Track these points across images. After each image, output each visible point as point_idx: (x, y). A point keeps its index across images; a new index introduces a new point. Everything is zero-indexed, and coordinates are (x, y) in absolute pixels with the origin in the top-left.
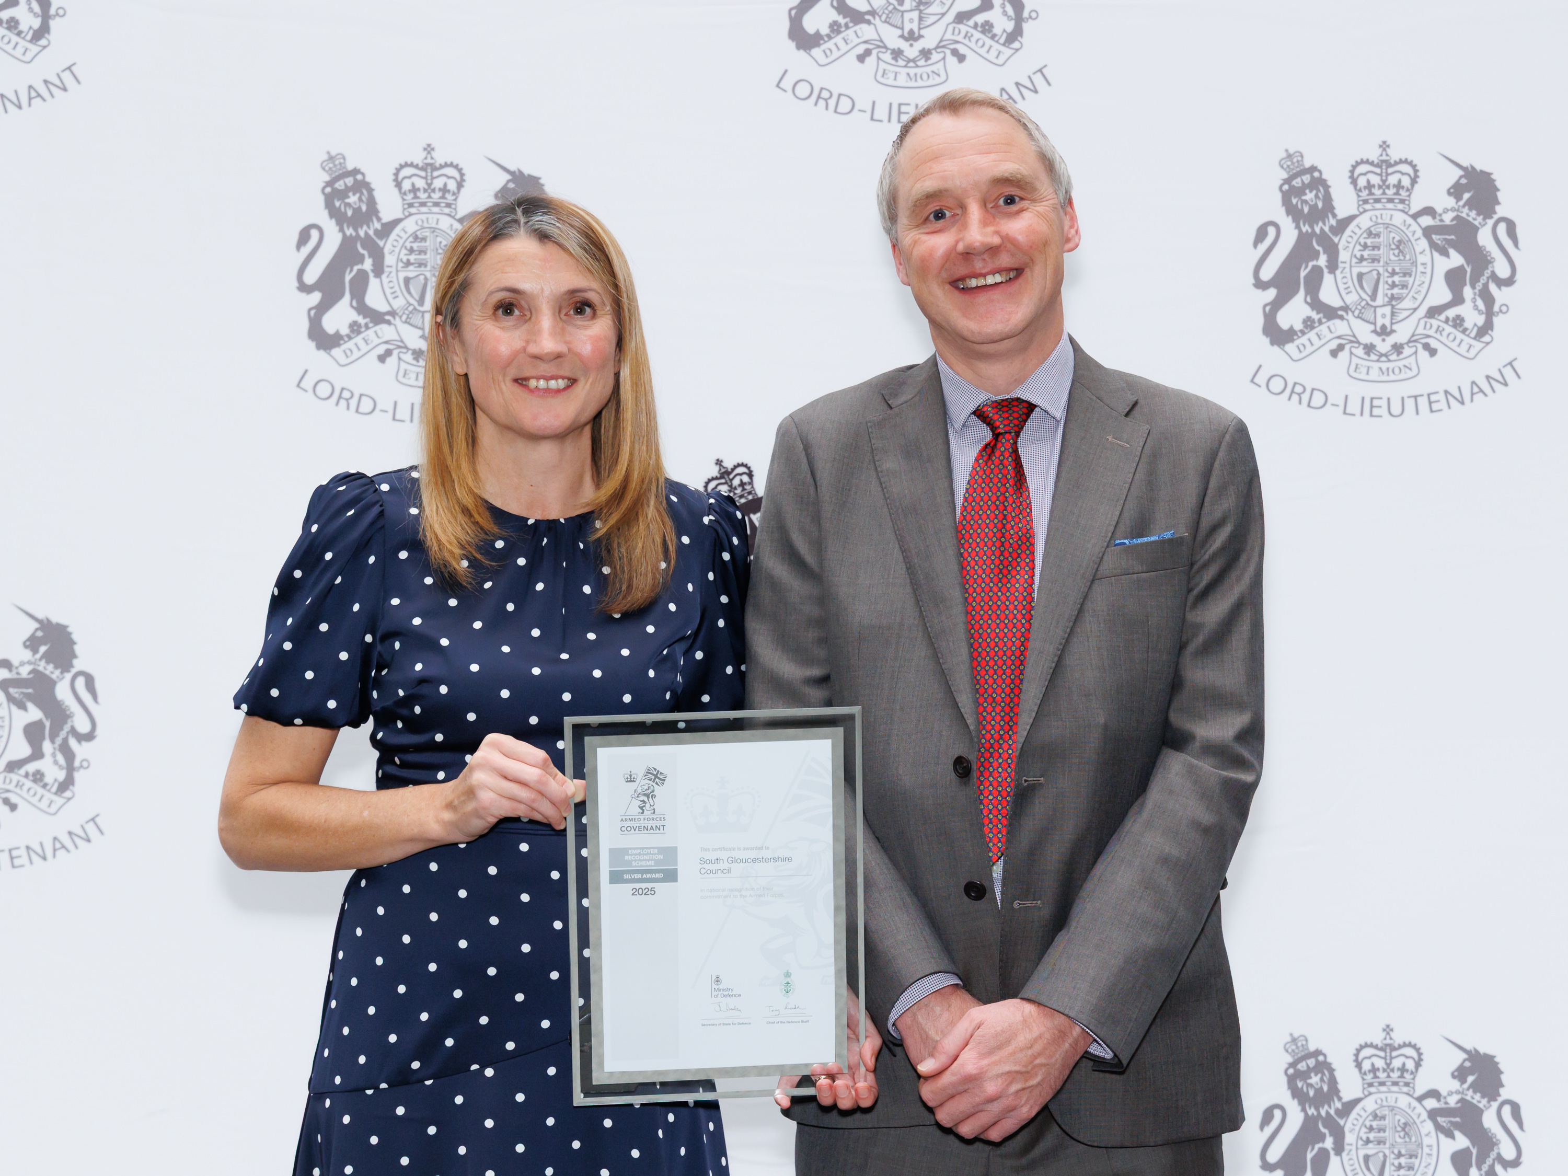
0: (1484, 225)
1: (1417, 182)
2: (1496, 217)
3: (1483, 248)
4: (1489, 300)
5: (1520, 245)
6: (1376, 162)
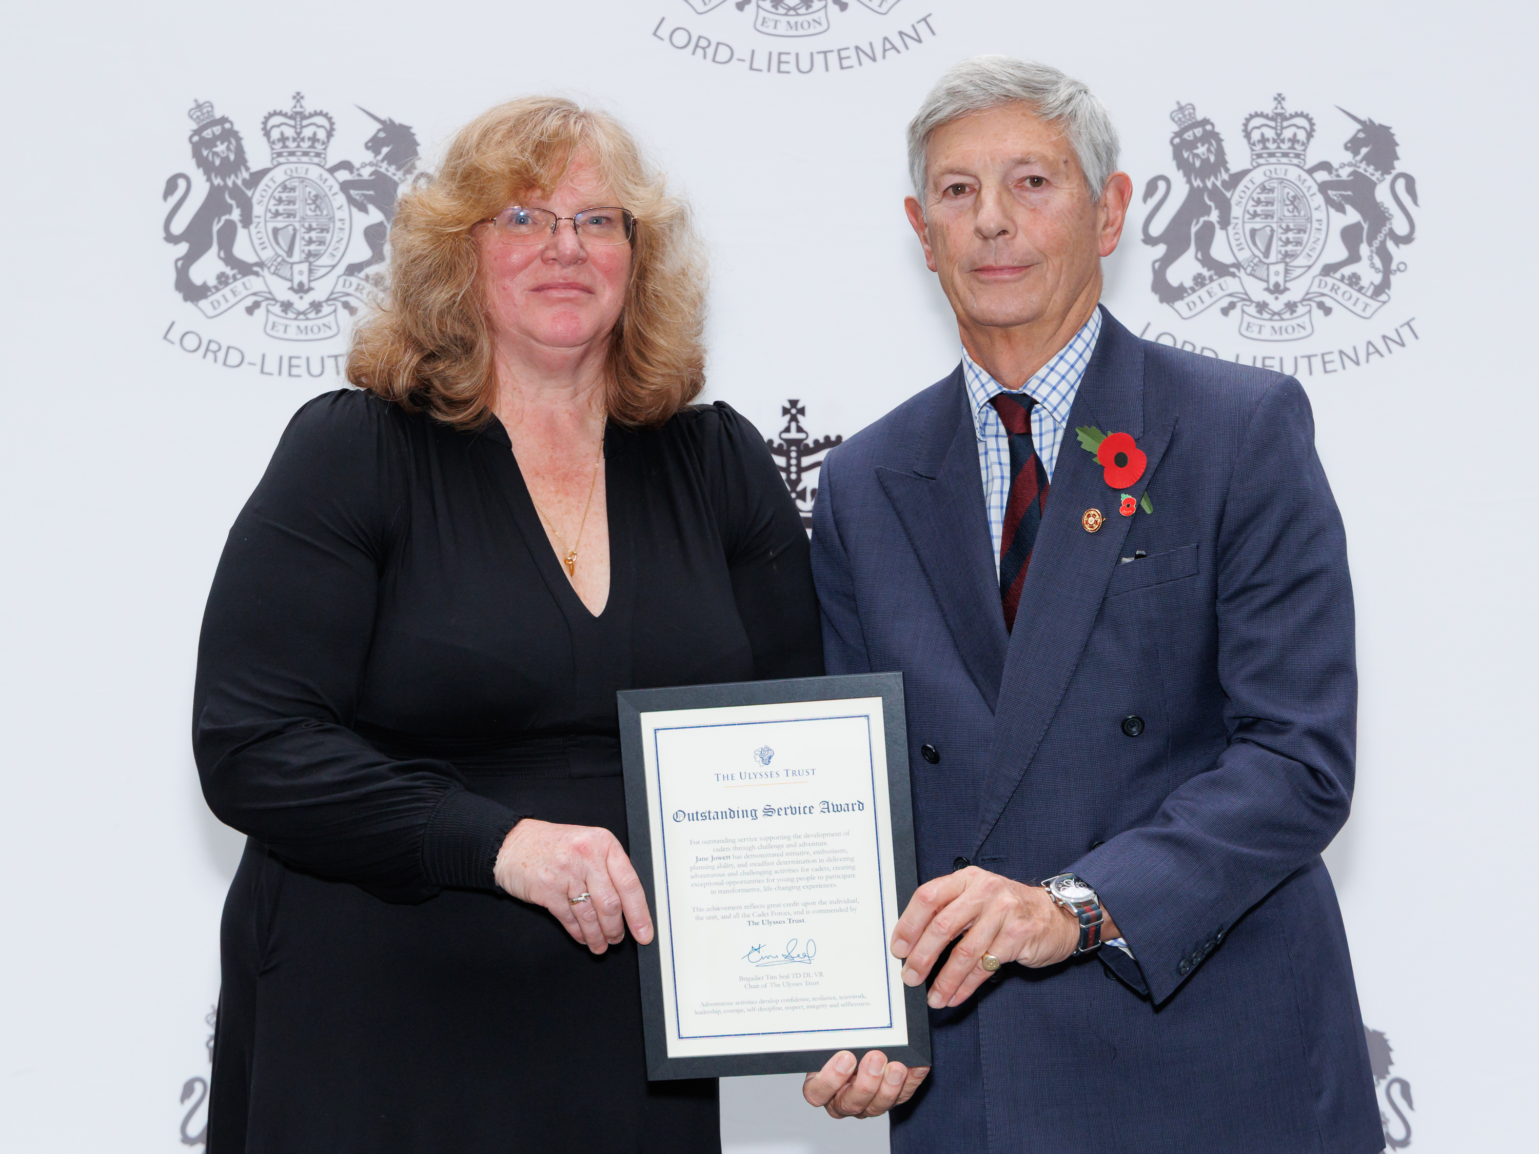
0: (1382, 181)
1: (1312, 136)
2: (1394, 172)
3: (1381, 204)
4: (1386, 257)
5: (1419, 202)
6: (1271, 114)
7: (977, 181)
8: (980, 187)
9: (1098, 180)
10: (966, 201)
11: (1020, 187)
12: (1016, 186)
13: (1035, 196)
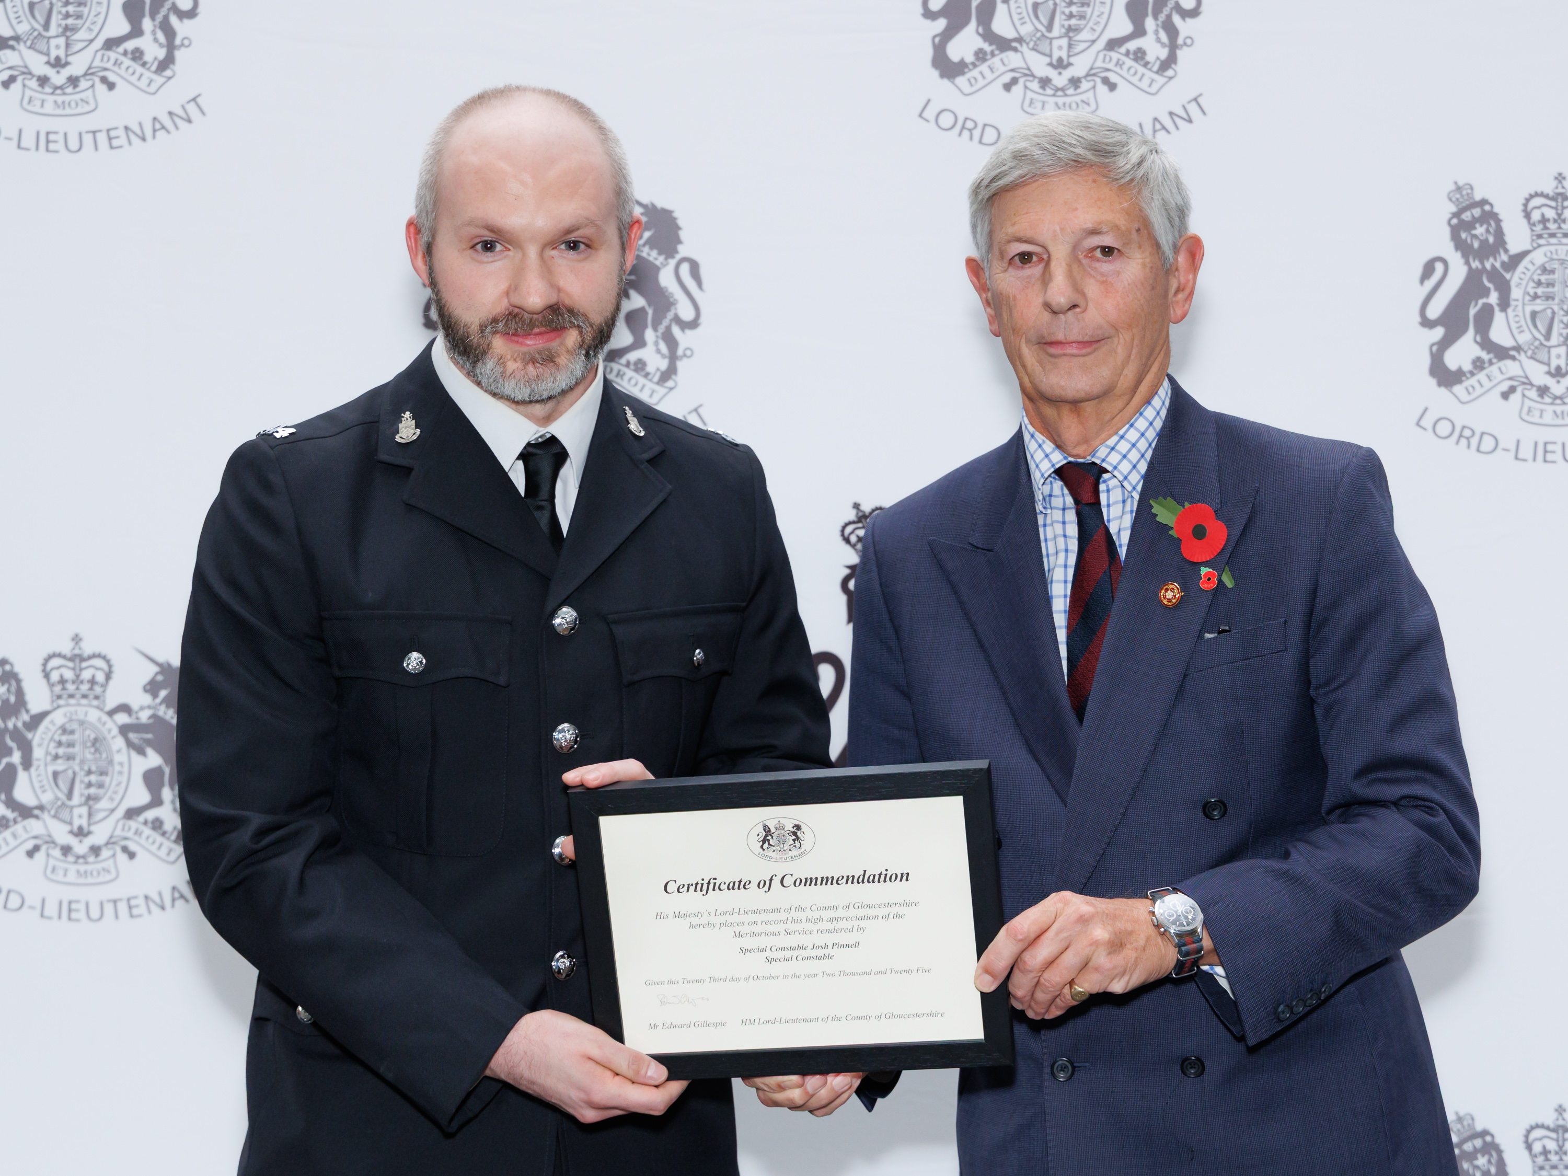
7: (1044, 250)
8: (1049, 257)
9: (1171, 246)
10: (1034, 270)
11: (1090, 257)
12: (1086, 256)
13: (1106, 267)
